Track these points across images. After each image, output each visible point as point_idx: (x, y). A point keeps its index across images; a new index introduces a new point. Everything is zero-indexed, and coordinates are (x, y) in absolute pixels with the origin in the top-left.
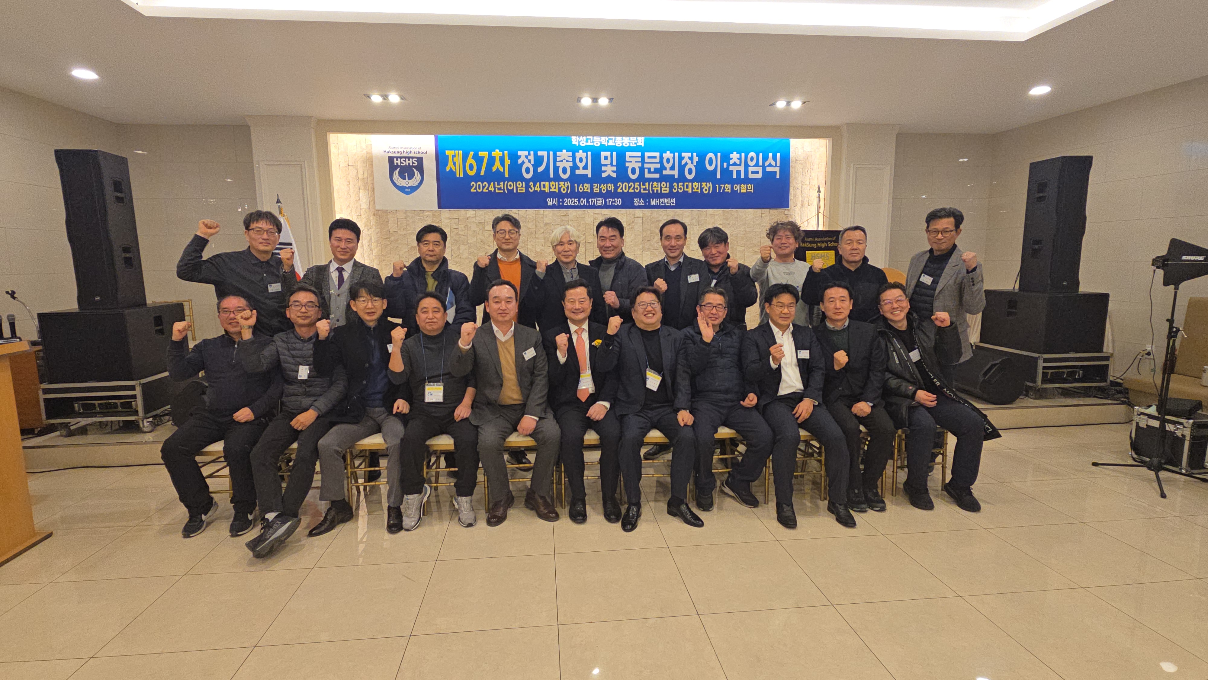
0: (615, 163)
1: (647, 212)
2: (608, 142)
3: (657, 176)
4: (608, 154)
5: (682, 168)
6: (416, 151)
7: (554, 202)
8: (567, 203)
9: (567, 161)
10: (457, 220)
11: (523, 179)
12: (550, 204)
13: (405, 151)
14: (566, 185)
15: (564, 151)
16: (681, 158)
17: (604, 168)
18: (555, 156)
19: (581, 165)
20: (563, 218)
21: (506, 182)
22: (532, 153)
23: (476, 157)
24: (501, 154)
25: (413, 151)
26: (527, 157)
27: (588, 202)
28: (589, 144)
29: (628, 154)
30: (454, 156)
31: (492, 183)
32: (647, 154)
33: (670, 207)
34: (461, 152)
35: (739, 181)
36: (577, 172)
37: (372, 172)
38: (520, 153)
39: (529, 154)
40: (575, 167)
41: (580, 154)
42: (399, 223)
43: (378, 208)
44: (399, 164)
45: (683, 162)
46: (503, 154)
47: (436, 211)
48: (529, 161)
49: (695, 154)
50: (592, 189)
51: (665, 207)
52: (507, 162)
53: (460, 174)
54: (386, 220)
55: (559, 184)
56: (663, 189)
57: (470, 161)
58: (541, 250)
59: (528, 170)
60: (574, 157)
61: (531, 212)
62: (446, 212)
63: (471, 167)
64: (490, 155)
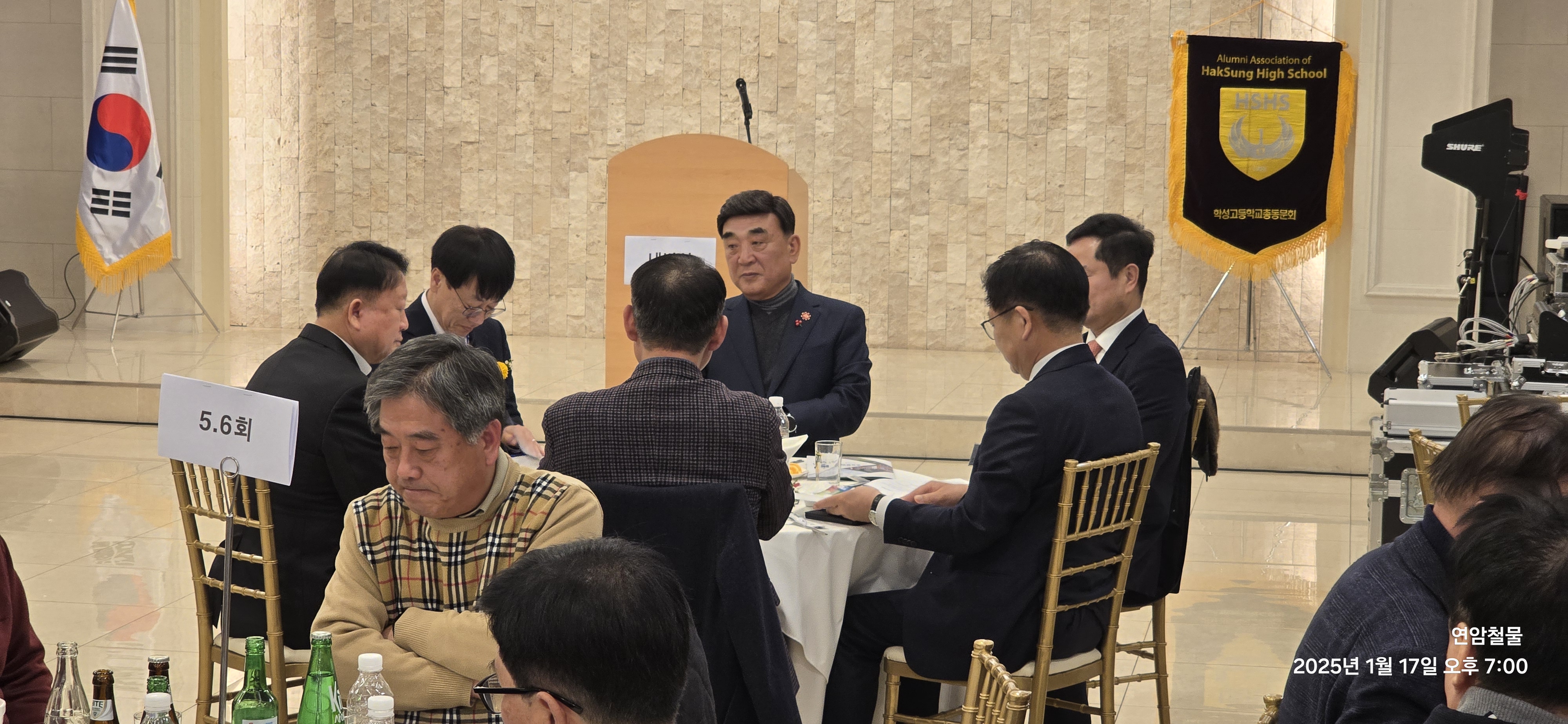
58: (657, 72)
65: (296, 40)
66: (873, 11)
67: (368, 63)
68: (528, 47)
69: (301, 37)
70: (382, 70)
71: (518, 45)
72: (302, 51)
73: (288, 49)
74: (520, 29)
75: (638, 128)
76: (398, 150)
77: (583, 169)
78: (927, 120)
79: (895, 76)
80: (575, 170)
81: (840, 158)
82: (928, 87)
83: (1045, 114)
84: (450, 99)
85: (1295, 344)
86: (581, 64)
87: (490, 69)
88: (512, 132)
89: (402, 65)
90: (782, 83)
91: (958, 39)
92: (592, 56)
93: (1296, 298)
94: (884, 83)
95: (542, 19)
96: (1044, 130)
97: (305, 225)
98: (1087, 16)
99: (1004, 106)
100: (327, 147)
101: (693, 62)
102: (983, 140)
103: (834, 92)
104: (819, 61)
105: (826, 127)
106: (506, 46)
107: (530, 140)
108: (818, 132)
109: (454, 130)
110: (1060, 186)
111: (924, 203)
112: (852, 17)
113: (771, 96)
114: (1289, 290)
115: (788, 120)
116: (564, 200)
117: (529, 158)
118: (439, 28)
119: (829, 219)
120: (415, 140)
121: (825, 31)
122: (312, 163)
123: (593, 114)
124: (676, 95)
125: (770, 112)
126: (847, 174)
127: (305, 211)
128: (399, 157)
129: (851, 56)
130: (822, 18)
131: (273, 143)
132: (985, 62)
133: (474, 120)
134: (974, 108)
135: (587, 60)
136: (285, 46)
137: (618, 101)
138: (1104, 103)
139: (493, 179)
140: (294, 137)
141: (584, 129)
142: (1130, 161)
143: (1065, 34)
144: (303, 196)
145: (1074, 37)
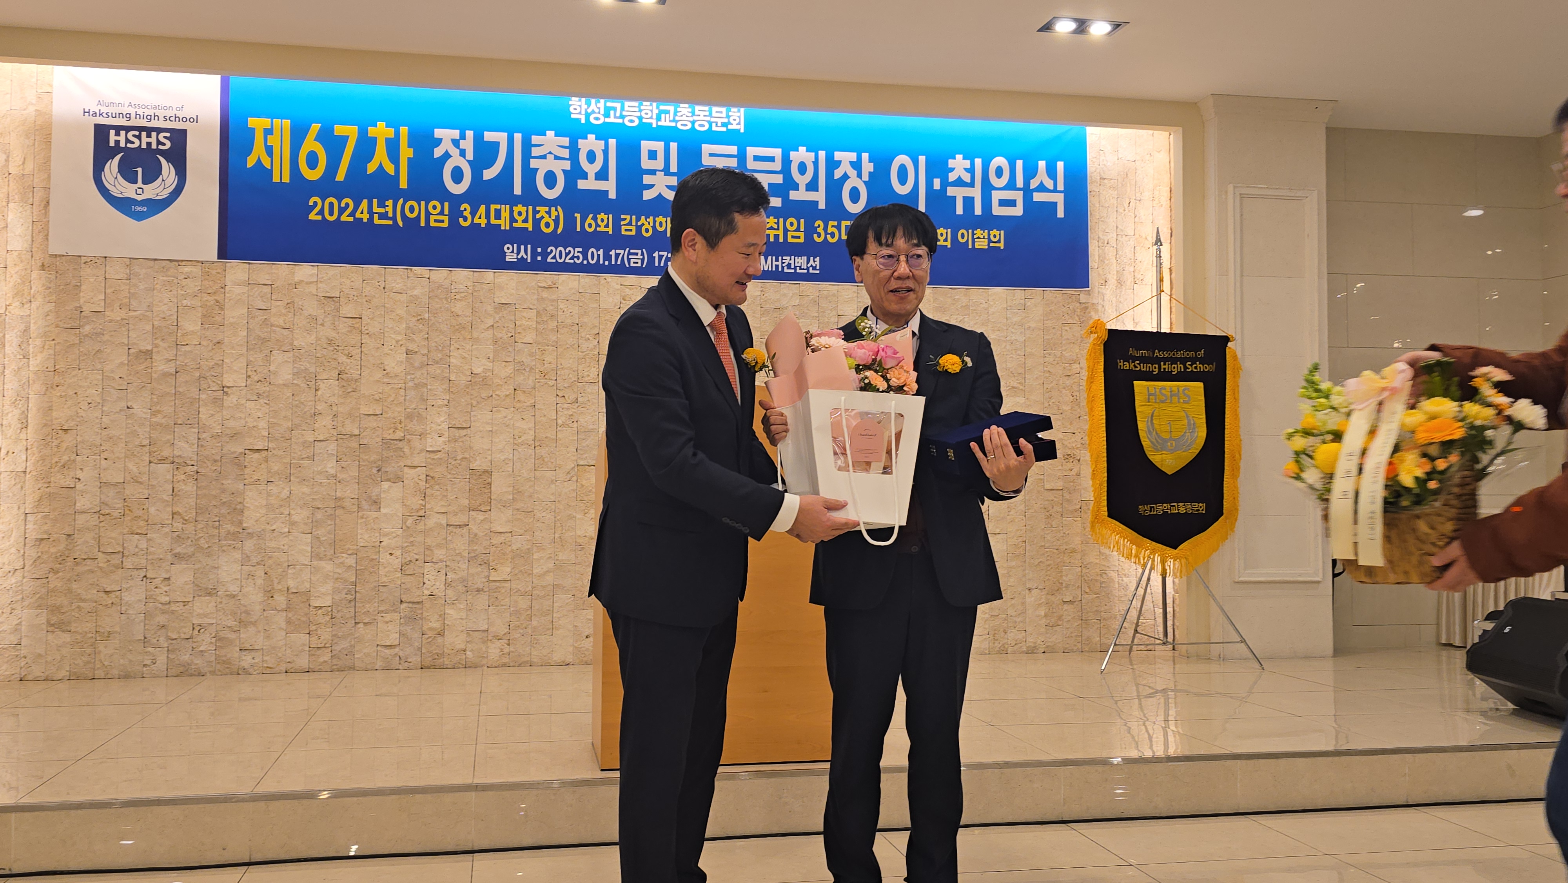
0: (674, 168)
2: (659, 119)
4: (659, 146)
6: (169, 113)
7: (522, 253)
8: (555, 257)
9: (557, 158)
10: (267, 289)
11: (444, 195)
12: (510, 258)
13: (140, 112)
14: (554, 214)
15: (550, 134)
16: (831, 165)
17: (647, 179)
18: (527, 146)
19: (592, 169)
20: (545, 294)
21: (401, 201)
22: (470, 134)
23: (328, 138)
24: (391, 133)
25: (161, 113)
26: (456, 143)
27: (607, 257)
28: (612, 120)
29: (706, 148)
30: (268, 132)
31: (365, 203)
32: (751, 151)
33: (808, 277)
34: (287, 123)
35: (971, 222)
36: (582, 184)
37: (47, 161)
38: (438, 133)
39: (463, 137)
40: (575, 173)
41: (589, 143)
42: (108, 291)
43: (52, 251)
44: (122, 144)
45: (838, 174)
46: (397, 134)
47: (213, 263)
48: (463, 153)
49: (865, 156)
50: (617, 226)
51: (796, 277)
52: (406, 153)
53: (281, 175)
54: (74, 282)
55: (535, 212)
56: (790, 234)
57: (311, 144)
58: (485, 370)
59: (457, 175)
60: (574, 150)
61: (462, 275)
62: (238, 269)
63: (312, 161)
64: (363, 134)
65: (26, 330)
67: (124, 359)
68: (330, 342)
70: (142, 367)
71: (318, 339)
72: (35, 343)
73: (16, 342)
74: (320, 321)
75: (463, 432)
76: (162, 460)
77: (398, 479)
80: (388, 480)
84: (231, 400)
86: (395, 362)
87: (283, 367)
88: (310, 438)
89: (167, 361)
92: (409, 353)
95: (348, 309)
97: (32, 553)
100: (65, 458)
101: (527, 360)
106: (302, 341)
107: (332, 447)
109: (235, 436)
116: (374, 514)
117: (331, 467)
118: (218, 319)
120: (185, 449)
122: (45, 478)
123: (410, 417)
124: (507, 396)
127: (33, 535)
128: (163, 469)
133: (263, 424)
135: (401, 356)
137: (440, 402)
139: (286, 492)
140: (21, 446)
141: (399, 434)
144: (29, 517)
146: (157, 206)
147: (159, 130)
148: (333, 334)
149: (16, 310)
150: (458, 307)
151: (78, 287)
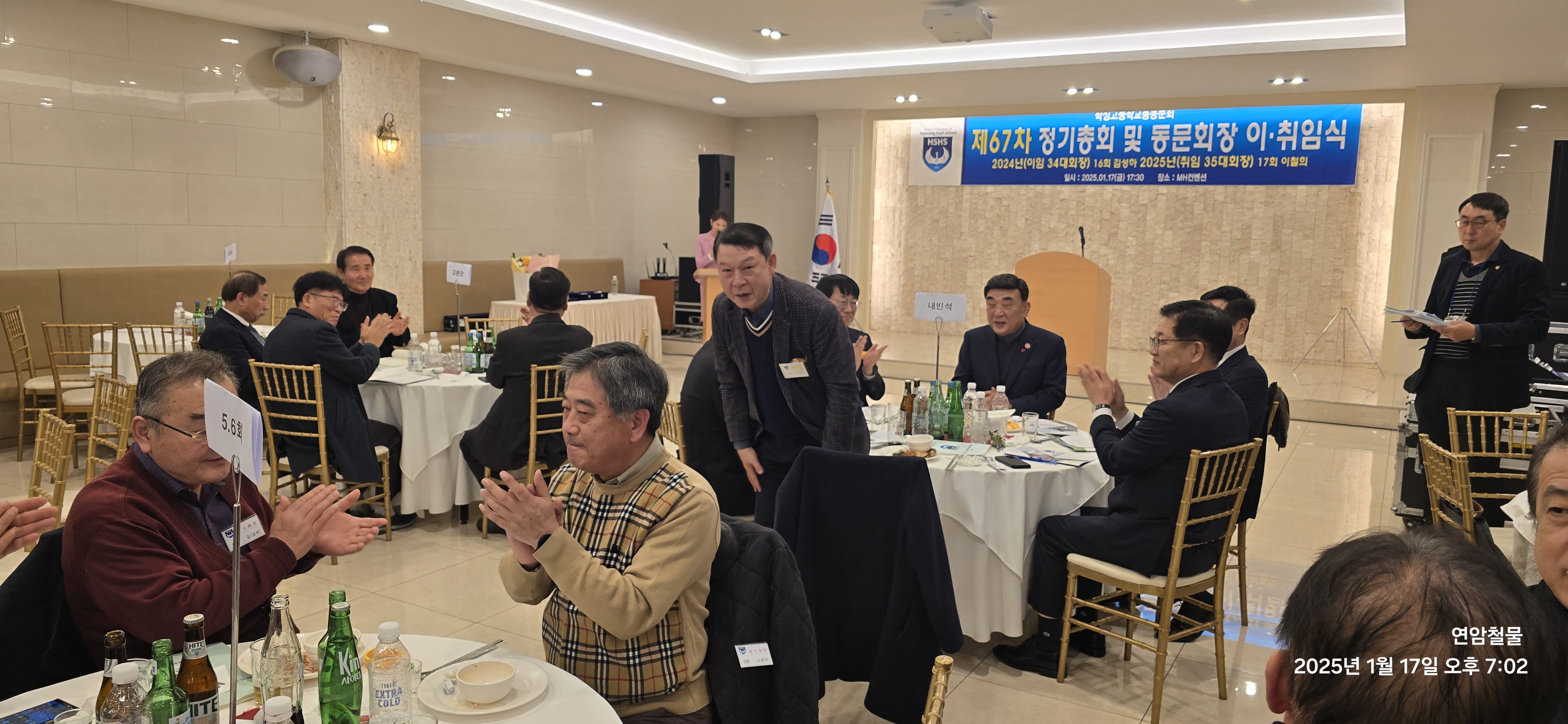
0: (1139, 137)
1: (1173, 188)
2: (1134, 115)
3: (1187, 149)
4: (1133, 128)
5: (1217, 141)
6: (947, 131)
7: (1072, 178)
8: (1085, 179)
9: (1089, 136)
10: (977, 196)
11: (1042, 155)
12: (1067, 180)
13: (938, 132)
14: (1086, 160)
15: (1086, 126)
16: (1216, 129)
17: (1127, 143)
18: (1077, 132)
19: (1103, 140)
20: (1080, 194)
21: (1026, 159)
22: (1054, 129)
23: (1000, 135)
24: (1023, 131)
25: (944, 132)
26: (1048, 133)
27: (1107, 178)
28: (1113, 118)
29: (1155, 127)
30: (980, 135)
31: (1012, 161)
32: (1176, 127)
33: (1200, 183)
34: (986, 131)
35: (1289, 153)
36: (1098, 147)
37: (909, 151)
38: (1041, 130)
39: (1051, 131)
40: (1096, 142)
41: (1103, 129)
42: (926, 198)
43: (910, 184)
44: (932, 144)
45: (1219, 134)
46: (1026, 132)
47: (959, 186)
48: (1050, 138)
49: (1234, 125)
50: (1112, 164)
51: (1194, 183)
52: (1029, 139)
53: (983, 152)
54: (916, 195)
55: (1078, 160)
56: (1193, 163)
57: (994, 139)
59: (1048, 147)
60: (1096, 132)
61: (1047, 188)
62: (968, 188)
63: (994, 145)
64: (1013, 132)
65: (901, 212)
66: (1156, 199)
67: (930, 222)
68: (998, 215)
69: (903, 212)
70: (936, 225)
71: (994, 214)
72: (904, 217)
74: (995, 207)
76: (941, 259)
78: (1180, 249)
79: (1166, 229)
81: (1137, 266)
82: (1181, 233)
83: (1239, 246)
84: (963, 237)
85: (1366, 359)
86: (1021, 223)
87: (981, 225)
88: (989, 252)
89: (944, 223)
90: (1112, 231)
91: (1197, 211)
92: (1026, 219)
93: (1368, 337)
94: (1160, 232)
95: (1005, 203)
96: (1238, 253)
97: (901, 289)
98: (1263, 200)
99: (1218, 243)
100: (912, 257)
101: (1071, 222)
102: (1207, 258)
103: (1135, 236)
104: (1130, 221)
105: (1132, 252)
106: (988, 215)
107: (997, 255)
108: (1127, 254)
109: (965, 250)
110: (1246, 280)
111: (1176, 287)
112: (1146, 202)
113: (1106, 237)
114: (1364, 333)
115: (1114, 248)
117: (996, 263)
118: (960, 207)
119: (1130, 293)
120: (948, 255)
121: (1133, 208)
122: (906, 264)
123: (1025, 245)
125: (1105, 245)
126: (1140, 273)
127: (902, 283)
128: (941, 261)
129: (1145, 219)
130: (1132, 202)
131: (890, 255)
132: (1210, 222)
133: (974, 246)
134: (1204, 243)
135: (1023, 221)
136: (897, 215)
138: (1270, 241)
139: (980, 272)
141: (1021, 251)
142: (1282, 269)
143: (1251, 209)
145: (1256, 211)
146: (942, 166)
147: (943, 138)
148: (999, 212)
149: (898, 206)
150: (1046, 201)
151: (917, 197)
